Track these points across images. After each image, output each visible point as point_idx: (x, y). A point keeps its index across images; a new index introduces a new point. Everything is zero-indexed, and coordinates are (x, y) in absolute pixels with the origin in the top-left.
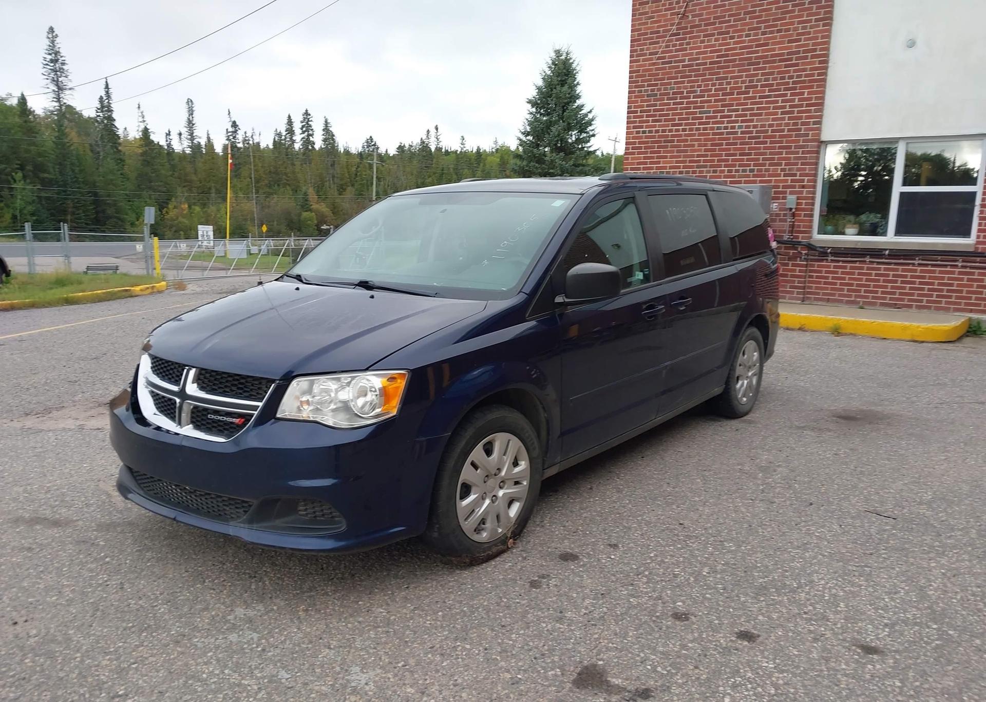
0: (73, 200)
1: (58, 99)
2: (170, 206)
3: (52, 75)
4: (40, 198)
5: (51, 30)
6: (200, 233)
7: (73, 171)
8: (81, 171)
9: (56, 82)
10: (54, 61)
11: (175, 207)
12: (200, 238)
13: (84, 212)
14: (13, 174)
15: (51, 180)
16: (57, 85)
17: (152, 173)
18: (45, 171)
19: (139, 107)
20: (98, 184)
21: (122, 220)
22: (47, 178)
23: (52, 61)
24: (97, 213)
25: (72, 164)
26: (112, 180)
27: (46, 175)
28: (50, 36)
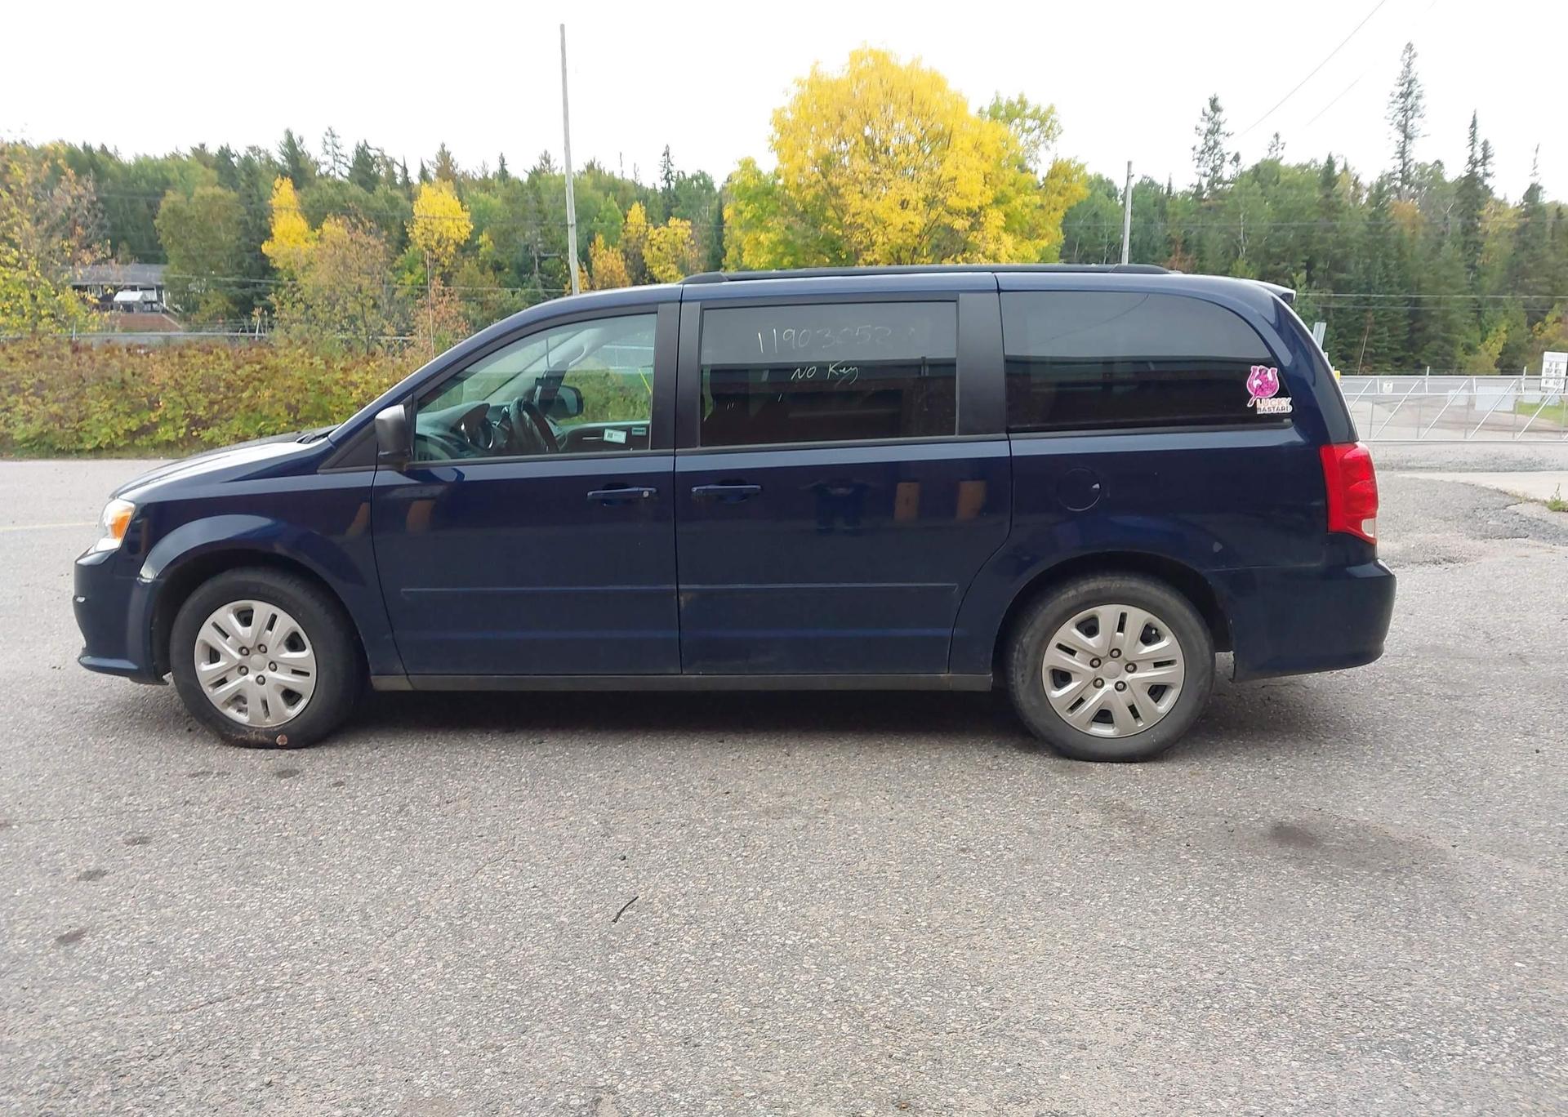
0: (1375, 312)
1: (1402, 154)
2: (1548, 318)
3: (1400, 117)
4: (1326, 310)
5: (1410, 47)
6: (1545, 365)
7: (1385, 266)
8: (1399, 267)
9: (1404, 128)
10: (1405, 95)
11: (1559, 320)
12: (1544, 374)
13: (1390, 330)
14: (1294, 275)
15: (1349, 282)
16: (1404, 131)
17: (1530, 262)
18: (1343, 270)
19: (1537, 150)
20: (1423, 285)
21: (1452, 343)
22: (1343, 279)
23: (1402, 95)
24: (1412, 331)
25: (1387, 256)
26: (1446, 278)
27: (1344, 276)
28: (1407, 56)
